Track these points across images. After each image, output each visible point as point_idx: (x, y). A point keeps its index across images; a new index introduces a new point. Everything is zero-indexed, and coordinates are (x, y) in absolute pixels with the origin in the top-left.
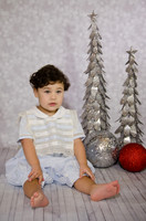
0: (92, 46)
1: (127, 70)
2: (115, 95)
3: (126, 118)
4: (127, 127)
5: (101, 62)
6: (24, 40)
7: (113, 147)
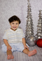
0: (28, 10)
1: (39, 17)
2: (35, 24)
3: (39, 31)
4: (39, 34)
5: (31, 14)
6: (8, 8)
7: (35, 40)
